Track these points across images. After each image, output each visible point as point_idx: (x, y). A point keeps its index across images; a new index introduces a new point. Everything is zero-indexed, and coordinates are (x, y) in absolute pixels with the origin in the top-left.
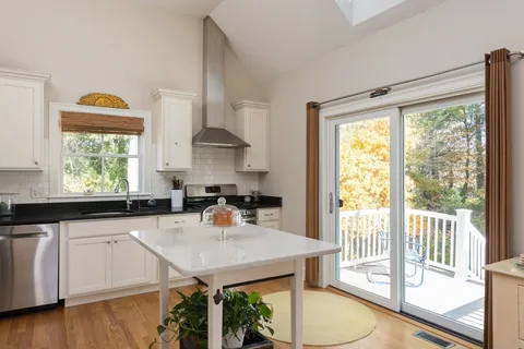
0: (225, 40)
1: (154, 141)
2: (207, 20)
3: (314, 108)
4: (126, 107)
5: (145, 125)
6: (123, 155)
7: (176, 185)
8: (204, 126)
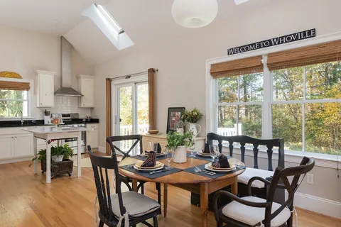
0: (71, 47)
1: (35, 93)
2: (62, 37)
3: (109, 81)
4: (21, 78)
5: (30, 85)
6: (19, 100)
7: (47, 113)
8: (61, 86)
